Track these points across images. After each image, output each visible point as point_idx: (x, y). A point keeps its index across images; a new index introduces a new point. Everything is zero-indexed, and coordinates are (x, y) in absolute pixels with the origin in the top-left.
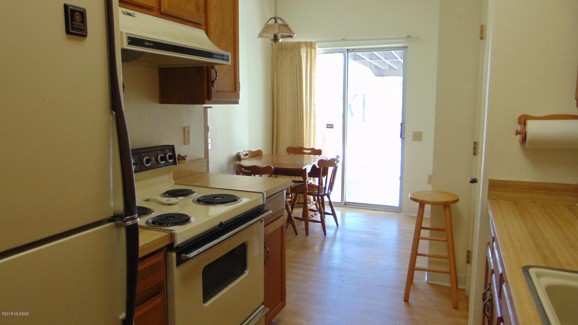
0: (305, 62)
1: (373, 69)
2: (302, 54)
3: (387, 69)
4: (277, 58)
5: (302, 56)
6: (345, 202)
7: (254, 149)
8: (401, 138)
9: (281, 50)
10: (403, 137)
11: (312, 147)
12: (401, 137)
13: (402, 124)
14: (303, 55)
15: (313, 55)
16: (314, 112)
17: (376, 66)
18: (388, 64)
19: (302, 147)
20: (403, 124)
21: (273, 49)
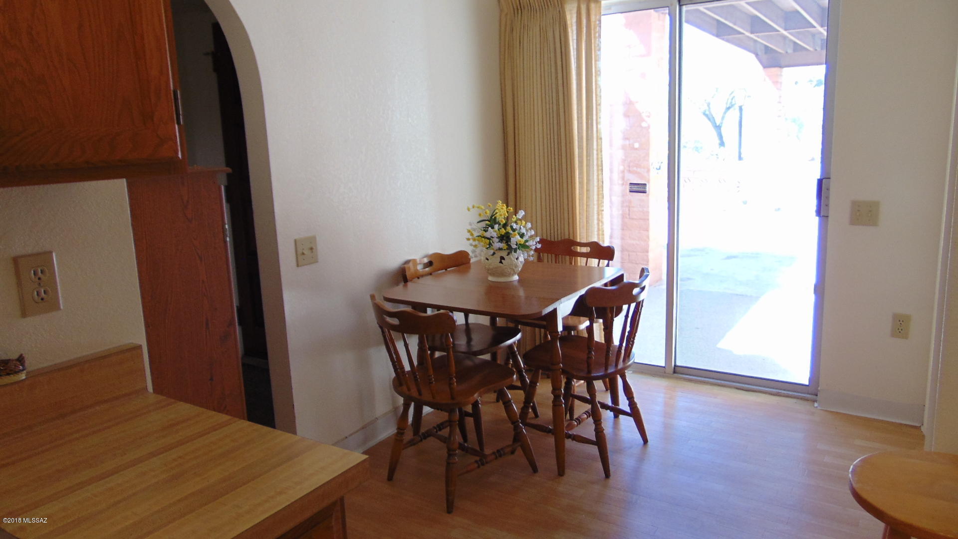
0: (575, 37)
1: (759, 53)
2: (568, 17)
3: (790, 51)
4: (512, 30)
5: (569, 22)
6: (675, 366)
7: (450, 249)
8: (817, 218)
9: (520, 11)
10: (822, 214)
11: (595, 240)
12: (819, 212)
13: (820, 182)
14: (571, 19)
15: (593, 18)
16: (599, 156)
17: (766, 47)
18: (791, 40)
19: (571, 238)
20: (824, 181)
21: (501, 11)
